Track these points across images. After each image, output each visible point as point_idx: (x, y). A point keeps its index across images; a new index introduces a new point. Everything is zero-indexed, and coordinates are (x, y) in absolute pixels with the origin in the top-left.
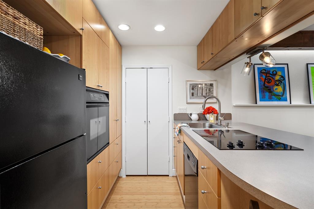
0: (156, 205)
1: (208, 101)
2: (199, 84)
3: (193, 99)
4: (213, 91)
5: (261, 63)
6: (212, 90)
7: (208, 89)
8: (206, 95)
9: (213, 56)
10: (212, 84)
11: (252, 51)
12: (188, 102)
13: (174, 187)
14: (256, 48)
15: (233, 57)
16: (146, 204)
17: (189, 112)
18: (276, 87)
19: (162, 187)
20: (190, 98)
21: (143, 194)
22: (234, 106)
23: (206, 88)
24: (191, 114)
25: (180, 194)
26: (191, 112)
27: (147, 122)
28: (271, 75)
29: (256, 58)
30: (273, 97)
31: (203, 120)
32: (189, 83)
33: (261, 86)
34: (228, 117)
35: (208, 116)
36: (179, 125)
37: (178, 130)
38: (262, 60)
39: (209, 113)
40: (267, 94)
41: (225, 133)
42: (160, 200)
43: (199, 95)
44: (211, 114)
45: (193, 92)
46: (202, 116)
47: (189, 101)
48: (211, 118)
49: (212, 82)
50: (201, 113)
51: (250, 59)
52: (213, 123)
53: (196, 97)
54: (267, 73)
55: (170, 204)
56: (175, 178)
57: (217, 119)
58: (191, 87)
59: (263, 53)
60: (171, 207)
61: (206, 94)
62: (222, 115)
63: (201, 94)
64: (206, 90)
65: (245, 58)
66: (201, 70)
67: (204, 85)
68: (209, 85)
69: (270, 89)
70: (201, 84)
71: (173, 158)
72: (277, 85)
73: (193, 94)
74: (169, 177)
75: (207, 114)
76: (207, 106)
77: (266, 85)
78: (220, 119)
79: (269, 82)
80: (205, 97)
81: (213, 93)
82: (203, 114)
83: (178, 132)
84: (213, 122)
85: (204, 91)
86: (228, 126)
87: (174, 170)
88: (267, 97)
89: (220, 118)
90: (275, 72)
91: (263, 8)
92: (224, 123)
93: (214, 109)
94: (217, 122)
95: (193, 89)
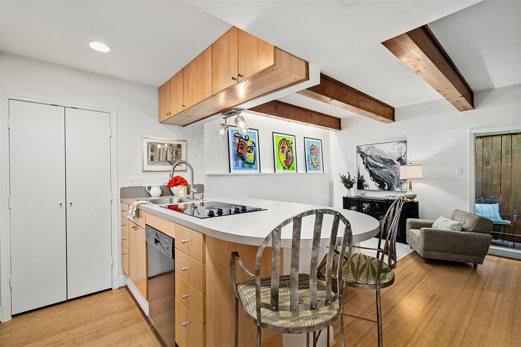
0: (96, 334)
1: (177, 168)
2: (159, 143)
3: (153, 164)
4: (181, 154)
5: (236, 125)
6: (179, 153)
7: (174, 152)
8: (172, 160)
9: (184, 109)
10: (180, 145)
11: (227, 112)
12: (145, 169)
13: (124, 301)
14: (231, 110)
15: (208, 115)
16: (74, 341)
17: (146, 185)
18: (248, 154)
19: (103, 308)
20: (148, 164)
21: (65, 330)
22: (206, 175)
23: (172, 151)
24: (150, 188)
25: (136, 306)
26: (149, 185)
27: (66, 205)
28: (244, 140)
29: (231, 120)
30: (246, 165)
31: (167, 195)
32: (146, 141)
33: (235, 152)
34: (201, 188)
35: (174, 189)
36: (136, 203)
37: (135, 209)
38: (237, 124)
39: (176, 185)
40: (240, 161)
41: (199, 207)
42: (102, 326)
43: (161, 159)
44: (179, 186)
45: (153, 155)
46: (166, 190)
47: (147, 167)
48: (179, 191)
49: (180, 143)
50: (164, 186)
51: (226, 120)
52: (183, 198)
53: (157, 162)
54: (240, 137)
55: (121, 324)
56: (124, 289)
57: (188, 193)
58: (150, 147)
59: (238, 116)
60: (123, 327)
61: (172, 158)
62: (194, 186)
63: (164, 159)
64: (172, 153)
65: (220, 118)
66: (164, 123)
67: (166, 146)
68: (176, 146)
69: (243, 156)
70: (162, 144)
71: (120, 257)
72: (249, 152)
73: (152, 159)
74: (113, 291)
75: (173, 186)
76: (175, 175)
77: (239, 151)
78: (192, 191)
79: (242, 148)
80: (171, 163)
81: (180, 158)
82: (168, 187)
83: (134, 213)
84: (183, 196)
85: (168, 154)
86: (202, 198)
87: (121, 277)
88: (240, 164)
89: (192, 189)
90: (247, 137)
91: (239, 75)
92: (197, 196)
93: (183, 179)
94: (189, 196)
95: (152, 150)
